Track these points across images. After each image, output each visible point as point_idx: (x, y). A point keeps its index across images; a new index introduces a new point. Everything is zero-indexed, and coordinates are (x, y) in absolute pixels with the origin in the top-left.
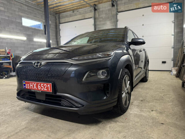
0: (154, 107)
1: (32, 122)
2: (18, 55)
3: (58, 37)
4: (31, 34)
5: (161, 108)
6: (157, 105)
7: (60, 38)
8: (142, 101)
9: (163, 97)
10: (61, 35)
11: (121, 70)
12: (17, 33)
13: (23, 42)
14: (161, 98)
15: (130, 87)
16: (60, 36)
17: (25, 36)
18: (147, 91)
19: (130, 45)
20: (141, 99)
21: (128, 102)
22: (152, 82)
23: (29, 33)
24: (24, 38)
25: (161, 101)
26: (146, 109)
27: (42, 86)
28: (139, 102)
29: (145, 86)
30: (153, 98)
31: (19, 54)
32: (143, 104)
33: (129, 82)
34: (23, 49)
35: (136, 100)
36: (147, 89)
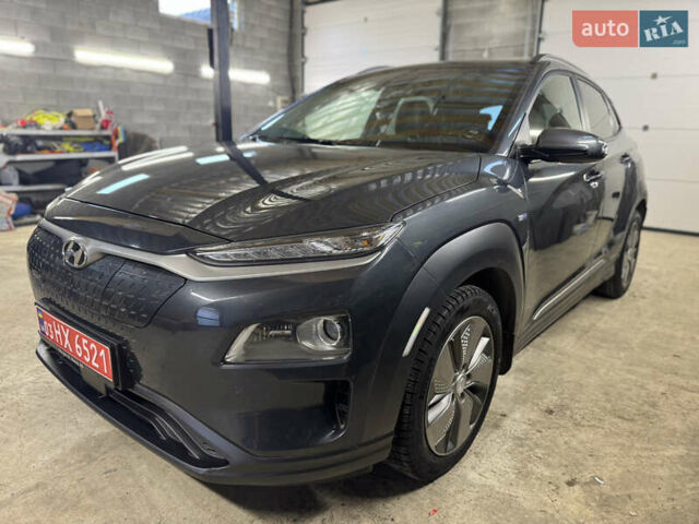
0: (591, 462)
1: (73, 462)
2: (140, 131)
3: (299, 61)
4: (193, 47)
5: (620, 470)
6: (608, 450)
7: (303, 64)
8: (551, 412)
9: (654, 405)
10: (307, 53)
11: (426, 311)
12: (136, 46)
13: (160, 81)
14: (646, 408)
15: (491, 361)
16: (303, 56)
17: (169, 58)
18: (599, 354)
19: (526, 161)
20: (551, 399)
21: (466, 428)
22: (641, 303)
23: (184, 45)
24: (165, 66)
25: (636, 428)
26: (548, 465)
27: (85, 348)
28: (533, 416)
29: (601, 325)
30: (609, 401)
31: (143, 126)
32: (545, 433)
33: (484, 341)
34: (159, 108)
35: (525, 402)
36: (604, 340)
